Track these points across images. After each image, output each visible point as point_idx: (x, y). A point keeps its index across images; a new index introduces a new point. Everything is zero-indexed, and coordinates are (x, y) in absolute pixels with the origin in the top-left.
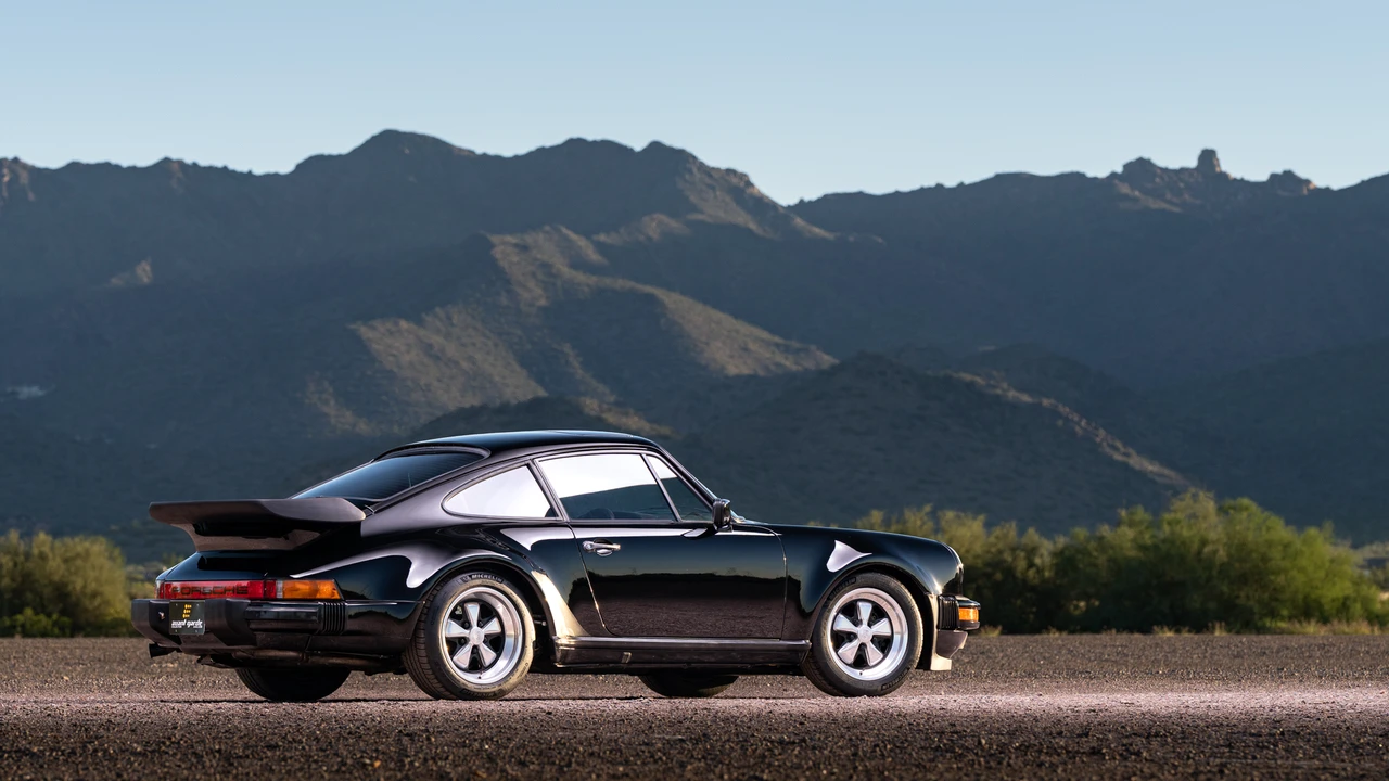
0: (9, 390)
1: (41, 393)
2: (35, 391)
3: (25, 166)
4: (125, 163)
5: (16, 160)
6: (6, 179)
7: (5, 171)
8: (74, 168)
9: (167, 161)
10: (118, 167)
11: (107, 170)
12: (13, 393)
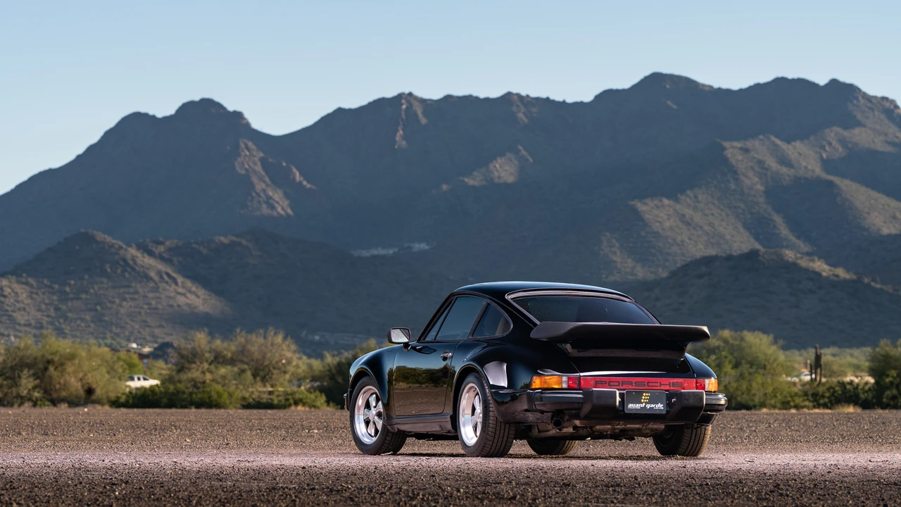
0: (406, 245)
1: (427, 248)
2: (424, 246)
3: (416, 98)
4: (482, 96)
5: (410, 94)
6: (404, 107)
7: (403, 101)
8: (448, 98)
9: (509, 94)
10: (477, 98)
11: (469, 100)
12: (410, 248)
